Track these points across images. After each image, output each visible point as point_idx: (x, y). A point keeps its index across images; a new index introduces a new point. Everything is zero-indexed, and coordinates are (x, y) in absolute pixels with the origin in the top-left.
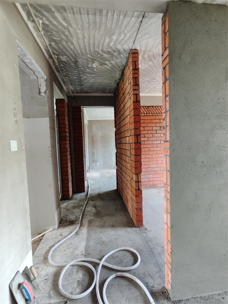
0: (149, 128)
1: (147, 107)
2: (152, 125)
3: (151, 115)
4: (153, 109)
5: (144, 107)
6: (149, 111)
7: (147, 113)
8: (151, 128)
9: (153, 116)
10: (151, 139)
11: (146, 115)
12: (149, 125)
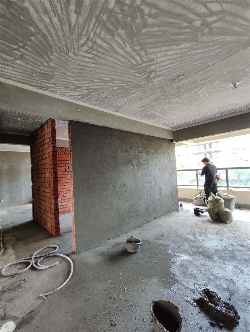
0: (62, 165)
1: (60, 148)
2: (65, 162)
3: (64, 154)
4: (65, 150)
5: (58, 148)
6: (62, 151)
7: (60, 153)
8: (64, 165)
9: (65, 155)
10: (65, 173)
11: (60, 154)
12: (63, 162)
